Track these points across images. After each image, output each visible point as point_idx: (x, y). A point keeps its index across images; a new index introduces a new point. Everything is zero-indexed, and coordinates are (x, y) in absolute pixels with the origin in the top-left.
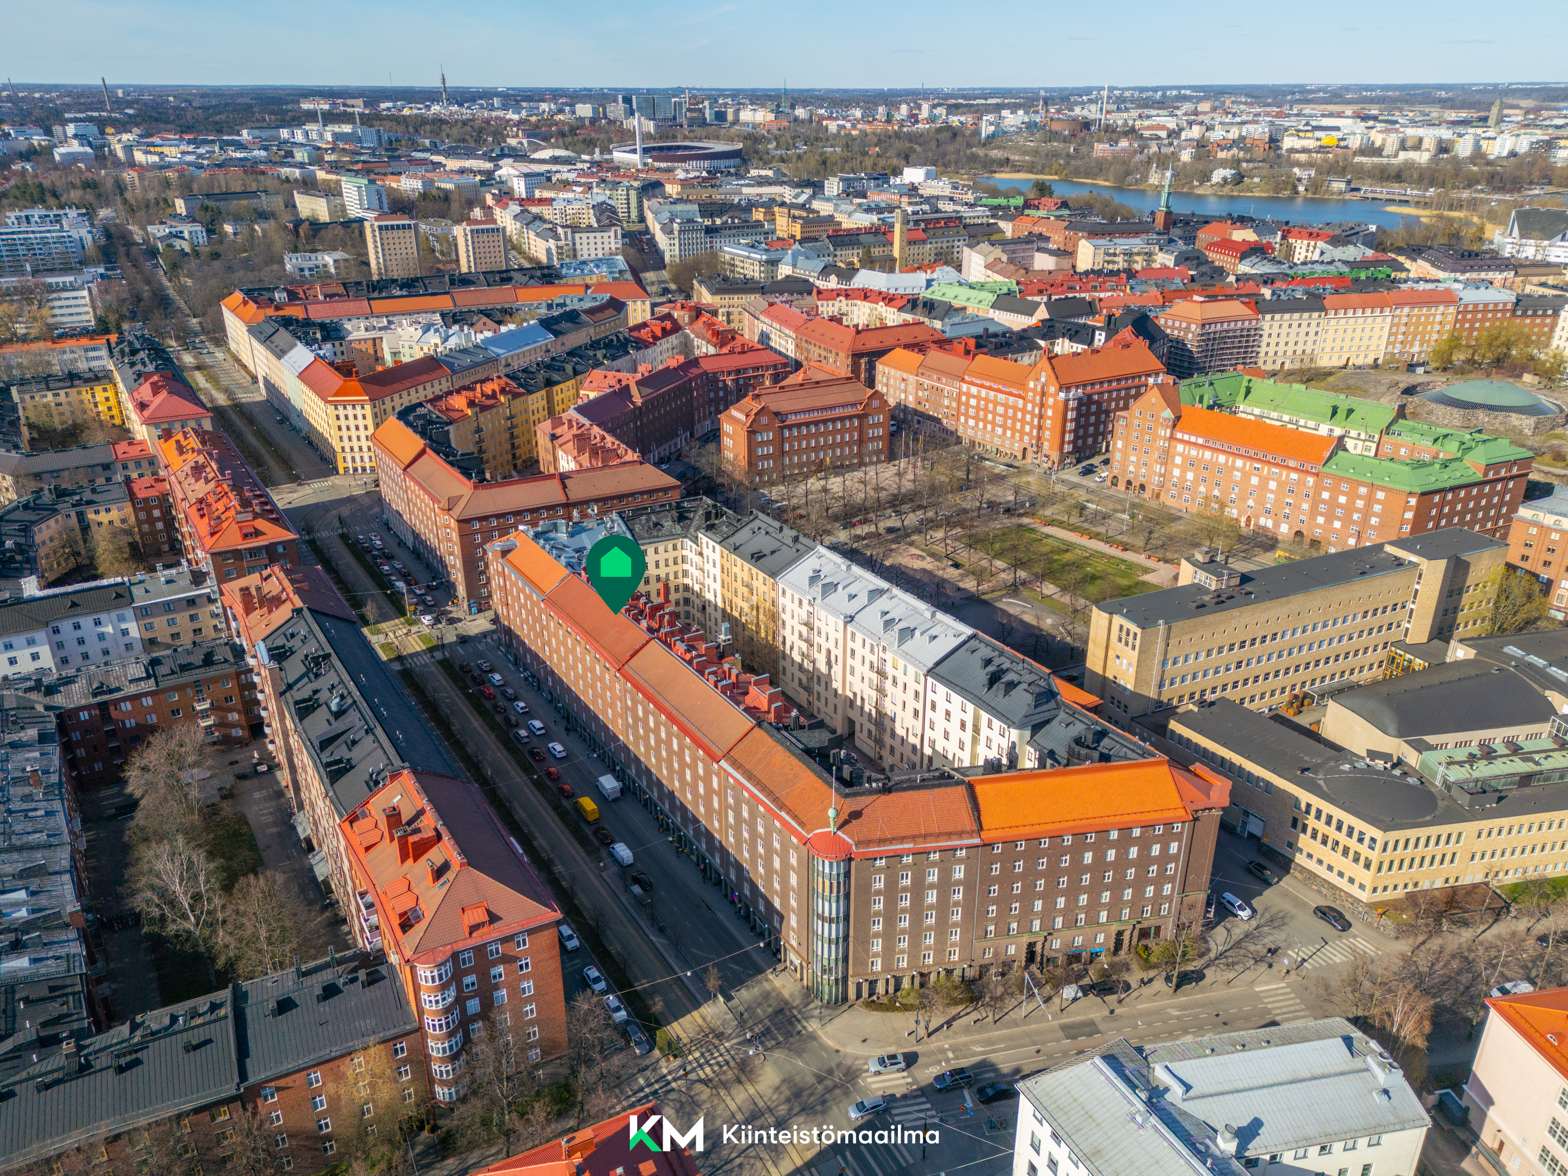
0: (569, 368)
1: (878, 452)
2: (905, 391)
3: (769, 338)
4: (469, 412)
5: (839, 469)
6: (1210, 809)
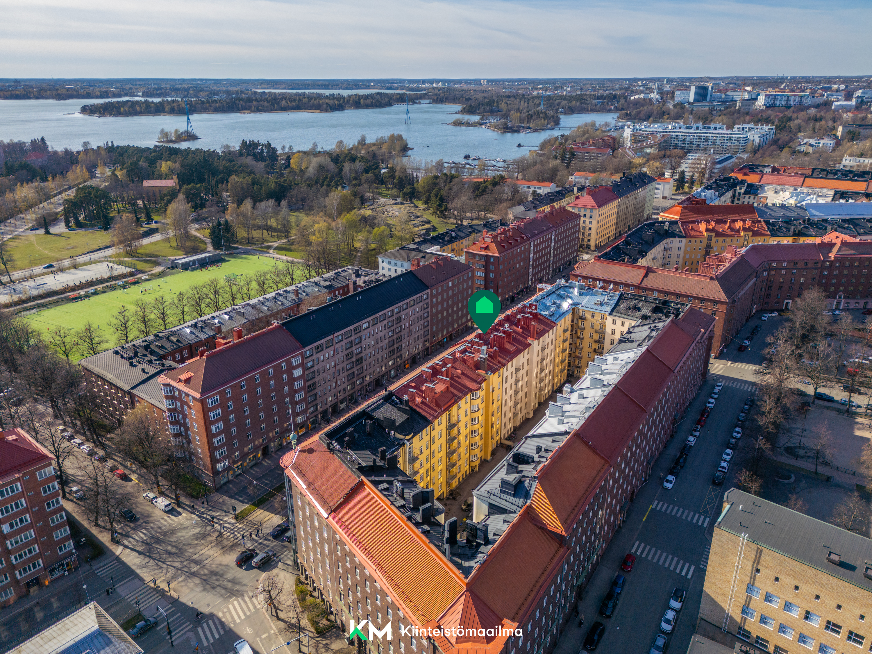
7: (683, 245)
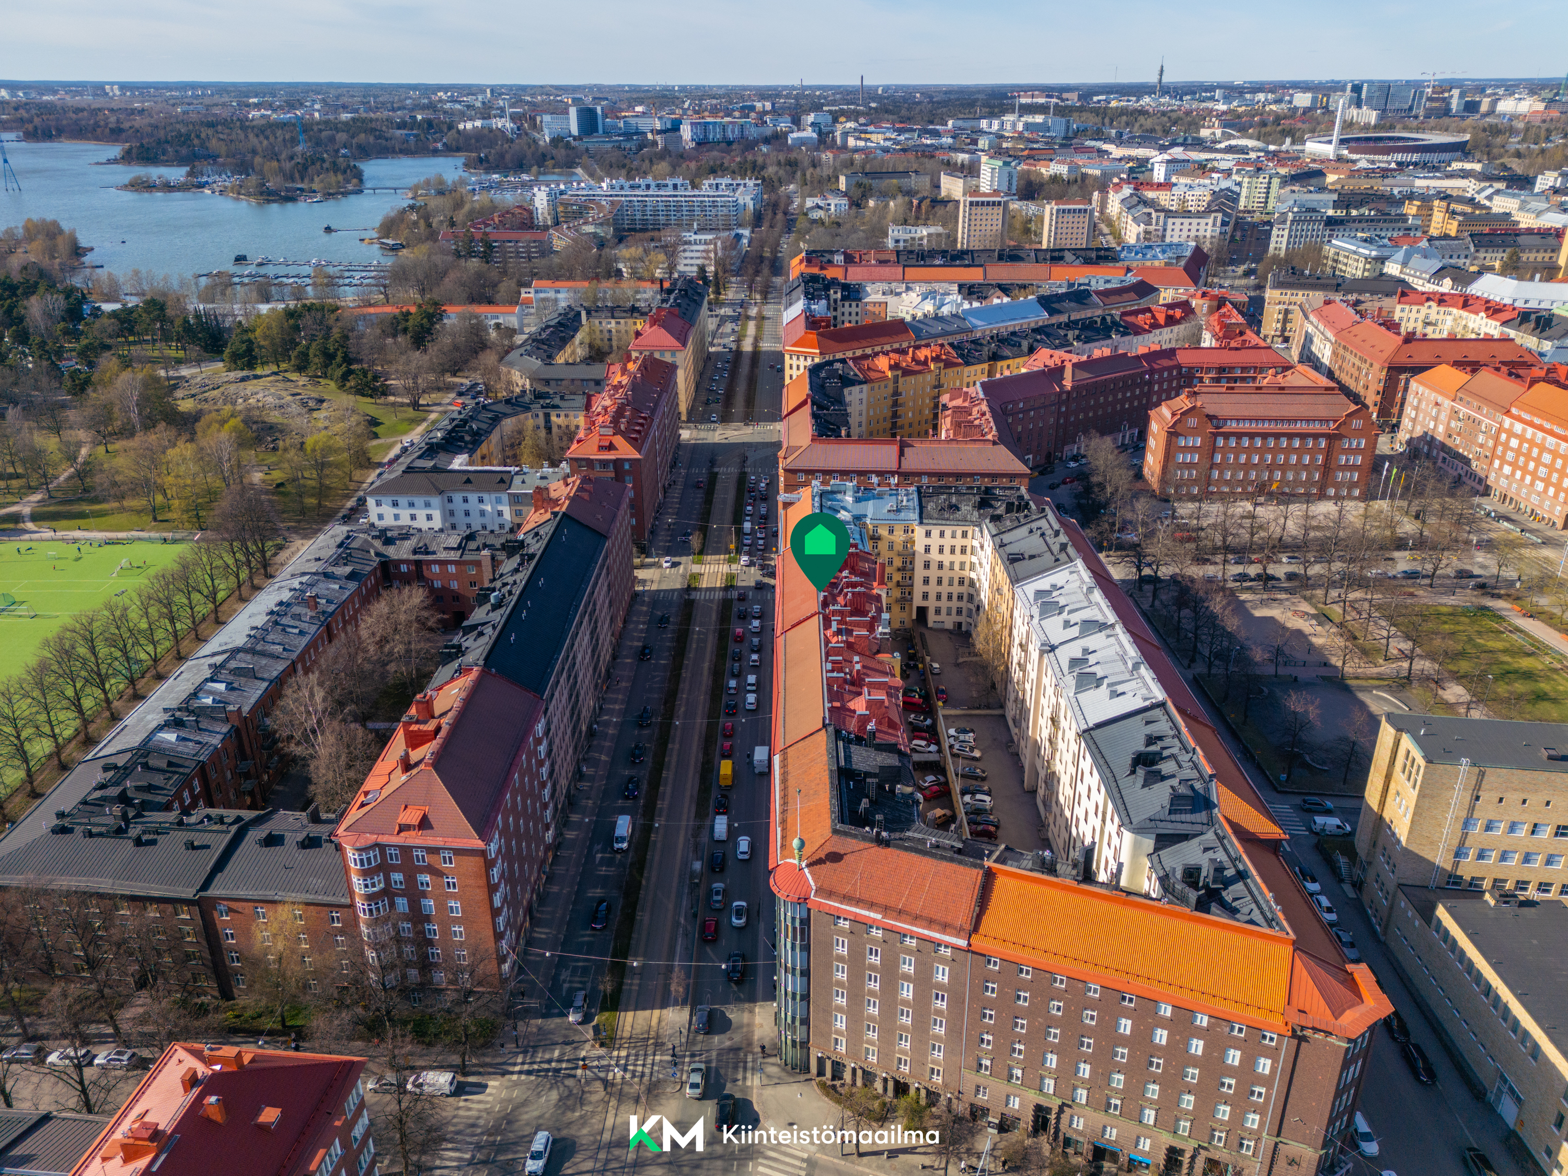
0: (1025, 344)
1: (1352, 485)
2: (1436, 419)
3: (1311, 341)
4: (889, 374)
5: (1285, 498)
6: (1328, 1033)
7: (864, 396)
